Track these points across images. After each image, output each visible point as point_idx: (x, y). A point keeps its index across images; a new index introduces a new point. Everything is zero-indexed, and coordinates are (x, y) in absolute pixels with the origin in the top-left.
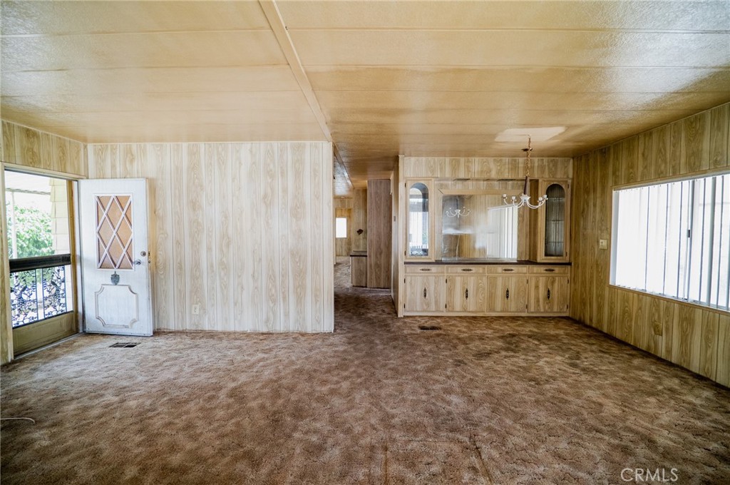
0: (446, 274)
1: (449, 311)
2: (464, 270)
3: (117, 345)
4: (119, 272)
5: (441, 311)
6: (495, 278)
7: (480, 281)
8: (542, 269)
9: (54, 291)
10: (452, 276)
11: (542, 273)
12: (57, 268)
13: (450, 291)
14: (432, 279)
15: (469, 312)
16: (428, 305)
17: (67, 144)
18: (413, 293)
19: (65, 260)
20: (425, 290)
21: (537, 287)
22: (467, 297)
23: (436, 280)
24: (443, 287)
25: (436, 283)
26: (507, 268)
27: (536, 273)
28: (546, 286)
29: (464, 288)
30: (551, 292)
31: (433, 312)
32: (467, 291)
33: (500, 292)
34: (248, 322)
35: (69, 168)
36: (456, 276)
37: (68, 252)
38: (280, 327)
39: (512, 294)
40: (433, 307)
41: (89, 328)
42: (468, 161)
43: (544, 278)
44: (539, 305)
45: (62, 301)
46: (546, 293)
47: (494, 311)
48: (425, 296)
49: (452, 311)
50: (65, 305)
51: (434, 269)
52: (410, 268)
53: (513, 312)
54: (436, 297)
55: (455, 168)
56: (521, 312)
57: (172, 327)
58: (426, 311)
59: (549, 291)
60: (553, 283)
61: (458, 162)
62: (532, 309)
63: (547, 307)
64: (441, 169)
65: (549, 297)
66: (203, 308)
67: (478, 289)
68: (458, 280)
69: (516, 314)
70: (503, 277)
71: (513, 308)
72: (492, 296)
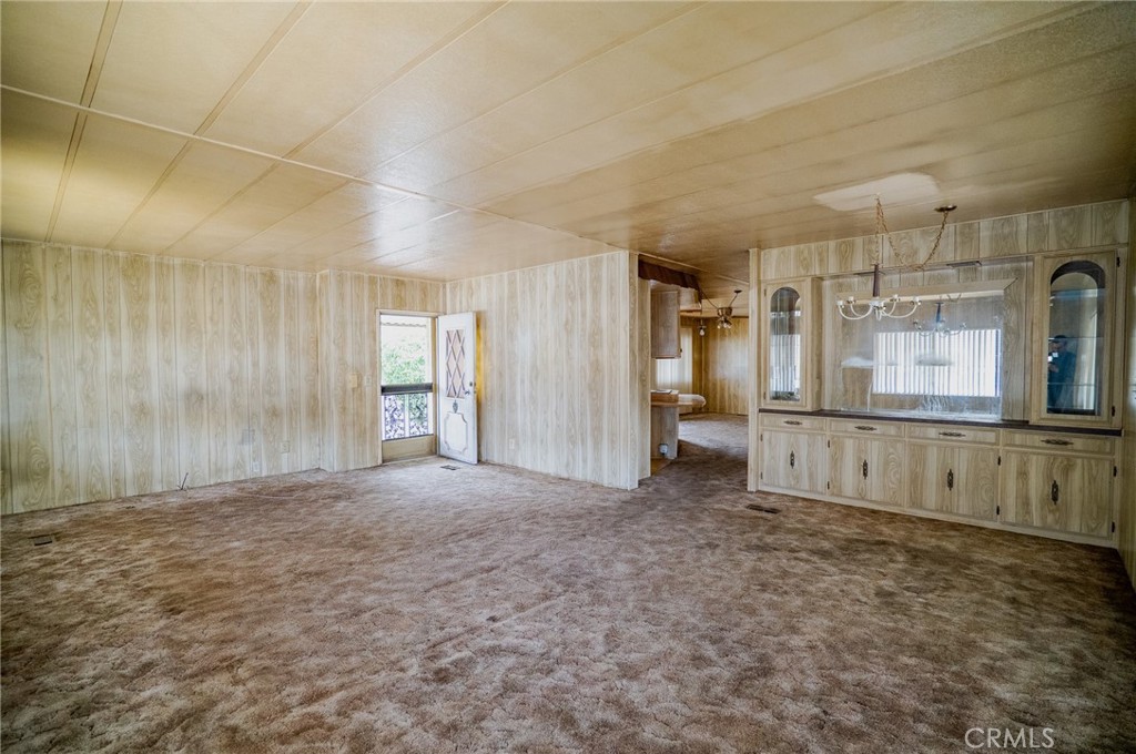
0: (828, 433)
1: (833, 494)
2: (860, 428)
3: (447, 467)
4: (458, 401)
5: (819, 493)
6: (923, 447)
7: (891, 450)
8: (1037, 439)
9: (418, 414)
10: (838, 437)
11: (1039, 448)
12: (420, 395)
13: (836, 462)
14: (803, 439)
15: (871, 501)
16: (797, 478)
17: (429, 287)
18: (773, 458)
19: (429, 388)
20: (792, 455)
21: (1023, 474)
22: (865, 475)
23: (811, 441)
24: (823, 455)
25: (809, 445)
26: (948, 431)
27: (1022, 446)
28: (1049, 475)
29: (860, 459)
30: (1061, 488)
31: (806, 491)
32: (865, 464)
33: (933, 475)
34: (551, 465)
35: (429, 308)
36: (844, 437)
37: (431, 381)
38: (579, 475)
39: (960, 479)
40: (805, 484)
41: (442, 452)
42: (870, 242)
43: (1042, 459)
44: (1028, 512)
45: (425, 424)
46: (1048, 490)
47: (921, 507)
48: (792, 464)
49: (837, 496)
50: (427, 428)
51: (806, 422)
52: (768, 418)
53: (964, 516)
54: (809, 468)
55: (845, 255)
56: (982, 518)
57: (496, 461)
58: (794, 489)
59: (1055, 486)
60: (1067, 469)
61: (852, 245)
62: (1011, 517)
63: (1050, 519)
64: (821, 261)
65: (1055, 499)
66: (517, 444)
67: (887, 463)
68: (849, 444)
69: (973, 522)
70: (939, 447)
71: (963, 508)
72: (916, 481)
